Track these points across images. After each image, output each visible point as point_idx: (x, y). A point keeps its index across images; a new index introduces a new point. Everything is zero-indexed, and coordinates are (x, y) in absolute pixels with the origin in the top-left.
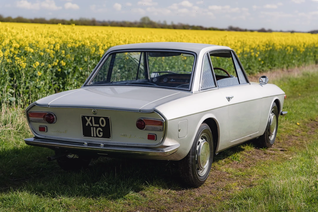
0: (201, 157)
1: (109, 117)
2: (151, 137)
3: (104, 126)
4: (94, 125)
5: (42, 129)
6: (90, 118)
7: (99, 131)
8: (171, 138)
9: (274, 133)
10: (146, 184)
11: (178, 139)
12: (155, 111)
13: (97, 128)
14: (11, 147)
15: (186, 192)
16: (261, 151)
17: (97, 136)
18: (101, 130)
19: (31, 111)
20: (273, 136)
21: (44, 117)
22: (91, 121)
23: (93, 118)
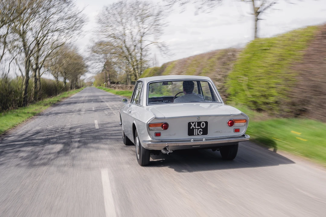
1: (208, 121)
2: (236, 131)
3: (203, 127)
4: (197, 127)
5: (158, 135)
6: (194, 123)
7: (200, 131)
12: (242, 114)
13: (198, 129)
17: (198, 135)
18: (202, 130)
22: (195, 125)
23: (196, 123)
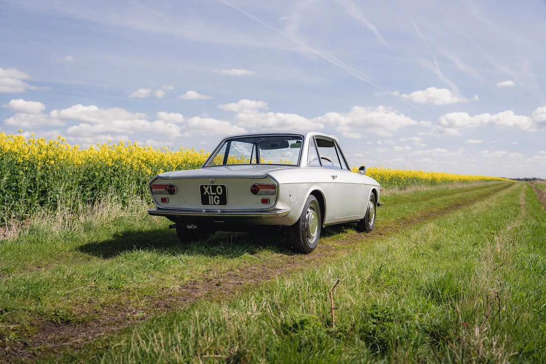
0: (310, 225)
1: (225, 185)
2: (265, 201)
3: (220, 194)
4: (212, 193)
5: (164, 200)
6: (208, 187)
7: (217, 199)
8: (283, 201)
9: (372, 220)
10: (260, 249)
11: (289, 203)
12: (267, 176)
13: (214, 196)
14: (136, 229)
15: (297, 257)
16: (362, 234)
17: (214, 204)
18: (218, 198)
19: (153, 183)
20: (372, 222)
21: (166, 188)
22: (209, 190)
23: (211, 187)
